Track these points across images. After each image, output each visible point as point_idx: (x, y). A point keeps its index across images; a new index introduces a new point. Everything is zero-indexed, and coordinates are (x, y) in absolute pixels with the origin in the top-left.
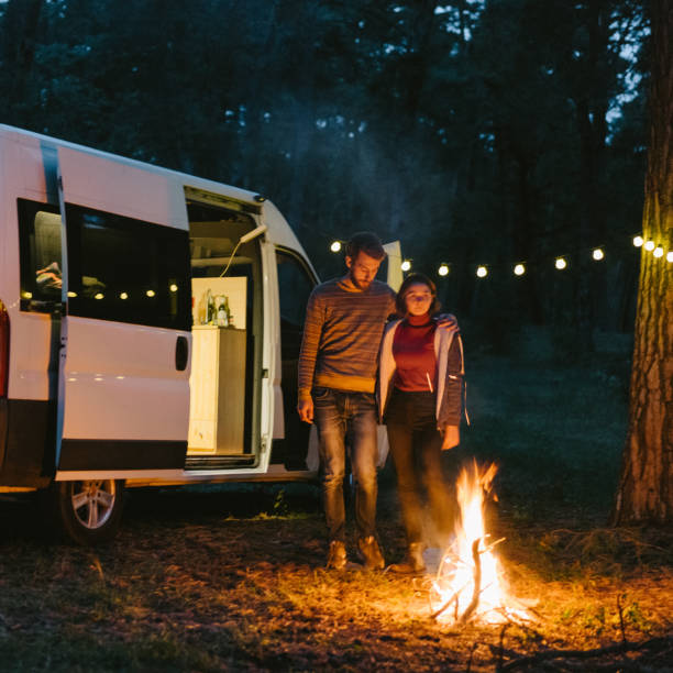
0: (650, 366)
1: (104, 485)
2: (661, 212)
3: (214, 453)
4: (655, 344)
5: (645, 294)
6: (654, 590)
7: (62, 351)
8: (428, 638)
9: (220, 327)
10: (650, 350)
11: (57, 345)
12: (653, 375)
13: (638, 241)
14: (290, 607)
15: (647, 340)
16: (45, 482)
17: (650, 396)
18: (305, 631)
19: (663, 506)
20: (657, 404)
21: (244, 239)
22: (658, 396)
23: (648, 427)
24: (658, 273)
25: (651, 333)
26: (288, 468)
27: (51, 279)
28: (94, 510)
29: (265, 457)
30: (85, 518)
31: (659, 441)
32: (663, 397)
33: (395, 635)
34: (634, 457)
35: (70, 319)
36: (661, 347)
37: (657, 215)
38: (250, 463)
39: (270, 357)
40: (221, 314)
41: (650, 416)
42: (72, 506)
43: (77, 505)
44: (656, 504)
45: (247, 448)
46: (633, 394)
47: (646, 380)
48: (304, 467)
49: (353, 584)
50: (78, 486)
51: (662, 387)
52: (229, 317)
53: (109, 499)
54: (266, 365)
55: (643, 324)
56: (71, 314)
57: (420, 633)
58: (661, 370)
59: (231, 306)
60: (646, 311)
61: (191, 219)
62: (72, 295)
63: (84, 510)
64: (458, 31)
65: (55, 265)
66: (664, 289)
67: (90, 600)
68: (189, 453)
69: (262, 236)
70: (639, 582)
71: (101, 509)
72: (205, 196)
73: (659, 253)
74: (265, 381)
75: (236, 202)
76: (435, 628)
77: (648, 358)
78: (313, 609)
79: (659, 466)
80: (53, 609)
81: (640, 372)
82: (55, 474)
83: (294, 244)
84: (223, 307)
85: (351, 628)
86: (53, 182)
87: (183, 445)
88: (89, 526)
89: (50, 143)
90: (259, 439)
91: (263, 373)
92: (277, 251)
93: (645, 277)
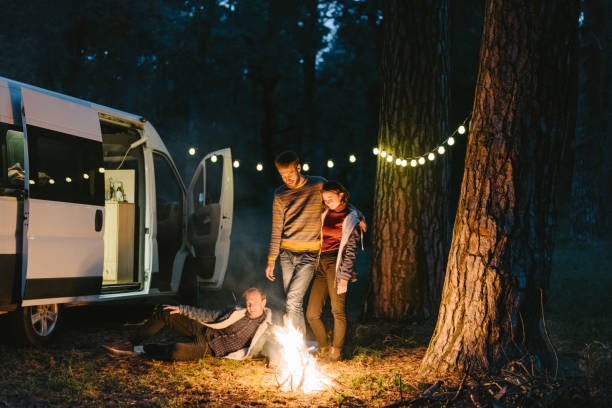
0: (384, 226)
1: (50, 308)
2: (390, 134)
3: (115, 283)
4: (387, 213)
5: (381, 183)
6: (401, 364)
7: (25, 222)
8: (279, 402)
9: (119, 202)
10: (384, 216)
11: (22, 217)
12: (386, 231)
13: (376, 151)
14: (188, 386)
15: (382, 210)
16: (14, 307)
17: (384, 245)
18: (203, 401)
19: (392, 310)
20: (388, 249)
21: (133, 146)
22: (389, 243)
23: (383, 263)
24: (388, 171)
25: (384, 206)
26: (160, 290)
27: (17, 174)
28: (44, 324)
29: (147, 284)
30: (39, 328)
31: (389, 271)
32: (392, 244)
33: (259, 401)
34: (375, 280)
35: (30, 200)
36: (391, 215)
37: (387, 136)
38: (138, 288)
39: (150, 221)
40: (118, 194)
41: (384, 256)
42: (31, 322)
43: (34, 322)
44: (389, 309)
45: (136, 278)
46: (374, 242)
47: (381, 234)
48: (169, 288)
49: (221, 368)
50: (34, 309)
51: (391, 239)
52: (123, 195)
53: (54, 316)
54: (147, 226)
55: (379, 201)
56: (31, 197)
57: (273, 399)
58: (390, 228)
59: (125, 189)
60: (381, 193)
61: (103, 132)
62: (32, 182)
63: (38, 324)
64: (227, 6)
65: (18, 165)
66: (392, 181)
67: (59, 387)
68: (104, 283)
69: (145, 144)
70: (390, 359)
71: (49, 322)
72: (109, 119)
73: (390, 159)
74: (147, 236)
75: (128, 122)
76: (281, 395)
77: (383, 221)
78: (202, 386)
79: (390, 287)
80: (37, 395)
81: (378, 230)
82: (21, 303)
83: (163, 148)
84: (120, 189)
85: (230, 397)
86: (18, 111)
87: (100, 279)
88: (41, 334)
89: (16, 85)
90: (144, 273)
91: (146, 231)
92: (154, 154)
93: (380, 172)
